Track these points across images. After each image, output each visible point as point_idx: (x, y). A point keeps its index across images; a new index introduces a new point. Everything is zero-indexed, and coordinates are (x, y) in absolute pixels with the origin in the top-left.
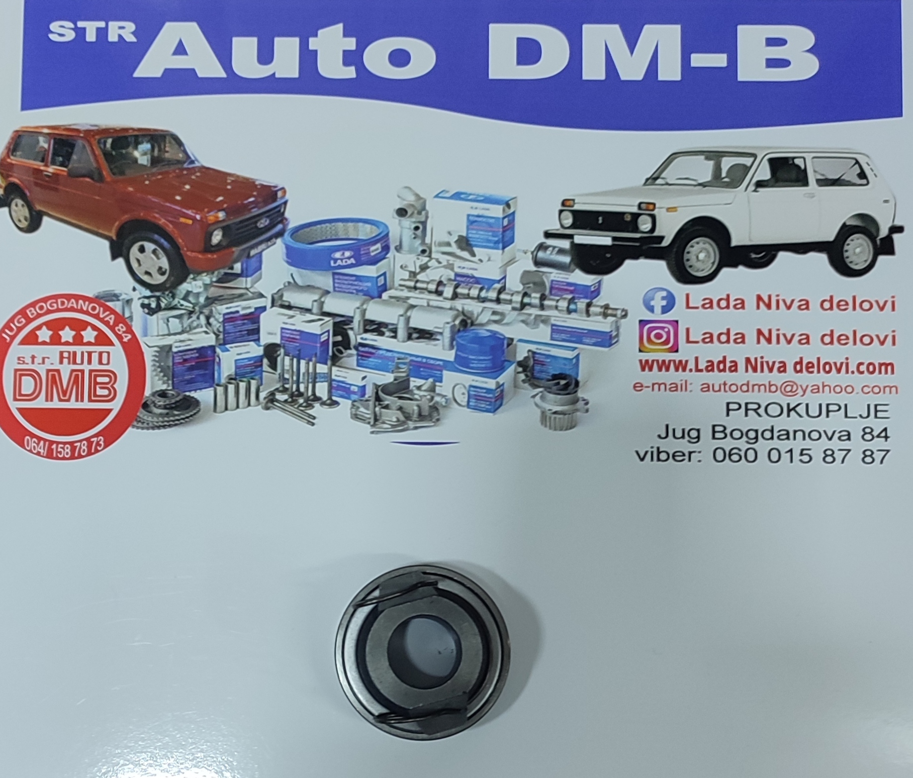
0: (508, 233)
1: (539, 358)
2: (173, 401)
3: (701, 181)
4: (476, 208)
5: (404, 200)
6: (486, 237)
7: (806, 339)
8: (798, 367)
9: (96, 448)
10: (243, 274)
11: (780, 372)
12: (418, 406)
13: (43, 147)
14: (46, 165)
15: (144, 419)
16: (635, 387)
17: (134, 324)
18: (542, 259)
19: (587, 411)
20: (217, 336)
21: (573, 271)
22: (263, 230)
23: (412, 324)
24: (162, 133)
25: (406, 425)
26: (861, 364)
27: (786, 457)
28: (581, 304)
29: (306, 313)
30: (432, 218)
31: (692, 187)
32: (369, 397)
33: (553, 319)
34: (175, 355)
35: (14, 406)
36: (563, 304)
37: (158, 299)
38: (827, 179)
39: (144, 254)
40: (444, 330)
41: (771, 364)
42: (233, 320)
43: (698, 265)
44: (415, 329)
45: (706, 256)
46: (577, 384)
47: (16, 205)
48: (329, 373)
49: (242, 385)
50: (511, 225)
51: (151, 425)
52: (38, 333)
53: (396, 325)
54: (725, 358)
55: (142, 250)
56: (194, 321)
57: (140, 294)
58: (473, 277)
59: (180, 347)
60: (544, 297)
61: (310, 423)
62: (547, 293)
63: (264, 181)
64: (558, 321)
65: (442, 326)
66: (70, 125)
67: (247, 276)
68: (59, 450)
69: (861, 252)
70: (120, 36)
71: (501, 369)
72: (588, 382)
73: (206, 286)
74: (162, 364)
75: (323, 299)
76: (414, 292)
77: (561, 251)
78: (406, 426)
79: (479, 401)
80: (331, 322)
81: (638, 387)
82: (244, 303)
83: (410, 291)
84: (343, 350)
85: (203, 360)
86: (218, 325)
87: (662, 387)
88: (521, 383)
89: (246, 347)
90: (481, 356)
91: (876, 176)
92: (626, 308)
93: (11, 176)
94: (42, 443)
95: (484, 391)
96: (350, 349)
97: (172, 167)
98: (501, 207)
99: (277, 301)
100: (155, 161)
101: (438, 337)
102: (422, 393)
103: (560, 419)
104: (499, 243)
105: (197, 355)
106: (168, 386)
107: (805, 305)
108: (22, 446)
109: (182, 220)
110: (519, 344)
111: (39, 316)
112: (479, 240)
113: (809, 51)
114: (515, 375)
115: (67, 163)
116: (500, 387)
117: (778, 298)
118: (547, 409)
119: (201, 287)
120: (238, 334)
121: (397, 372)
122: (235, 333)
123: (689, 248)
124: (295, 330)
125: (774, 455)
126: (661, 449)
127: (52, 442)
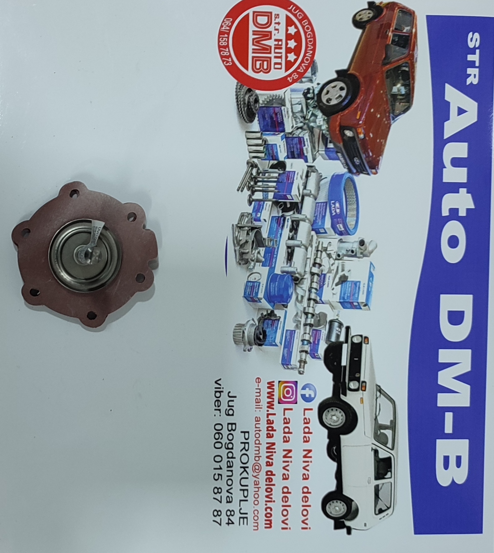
0: (349, 305)
1: (276, 323)
2: (253, 107)
3: (378, 418)
4: (364, 287)
5: (369, 244)
6: (347, 292)
7: (285, 477)
8: (269, 473)
9: (225, 61)
10: (327, 148)
11: (267, 462)
12: (248, 253)
13: (404, 29)
14: (393, 31)
15: (242, 89)
16: (258, 378)
17: (298, 84)
18: (334, 325)
19: (245, 351)
20: (290, 133)
21: (326, 343)
22: (352, 160)
23: (296, 249)
24: (411, 99)
25: (238, 245)
26: (271, 510)
27: (217, 465)
28: (307, 348)
29: (304, 186)
30: (359, 261)
31: (374, 413)
32: (254, 224)
33: (299, 331)
34: (279, 108)
35: (250, 11)
36: (307, 337)
37: (313, 98)
38: (379, 490)
39: (339, 91)
40: (292, 267)
41: (271, 457)
42: (300, 142)
43: (329, 416)
44: (293, 251)
45: (334, 420)
46: (260, 345)
47: (369, 13)
48: (268, 200)
49: (261, 148)
50: (354, 307)
51: (239, 93)
52: (293, 27)
53: (296, 240)
54: (275, 430)
55: (342, 89)
56: (300, 120)
57: (316, 88)
58: (324, 285)
59: (284, 111)
60: (311, 326)
61: (239, 188)
62: (314, 328)
63: (381, 161)
64: (297, 334)
65: (295, 266)
66: (417, 45)
67: (325, 151)
68: (224, 39)
69: (336, 510)
70: (470, 75)
71: (270, 302)
72: (261, 352)
73: (320, 127)
74: (274, 101)
76: (315, 249)
77: (338, 336)
78: (236, 245)
79: (251, 288)
80: (298, 201)
81: (258, 380)
82: (309, 149)
83: (316, 247)
84: (281, 208)
85: (277, 125)
86: (297, 134)
87: (258, 394)
88: (261, 313)
89: (284, 151)
90: (277, 289)
91: (380, 519)
92: (304, 373)
93: (387, 10)
94: (228, 28)
95: (257, 291)
96: (282, 212)
97: (390, 108)
98: (364, 301)
99: (311, 169)
100: (394, 96)
101: (289, 264)
102: (256, 254)
103: (240, 335)
104: (343, 300)
105: (279, 121)
106: (262, 104)
107: (306, 477)
108: (227, 16)
109: (359, 113)
110: (284, 311)
111: (303, 27)
112: (345, 288)
113: (453, 480)
114: (266, 309)
115: (394, 44)
116: (259, 300)
117: (310, 462)
118: (246, 328)
119: (319, 124)
120: (292, 146)
121: (268, 240)
122: (292, 144)
123: (339, 410)
124: (293, 180)
125: (218, 459)
126: (222, 393)
127: (228, 34)
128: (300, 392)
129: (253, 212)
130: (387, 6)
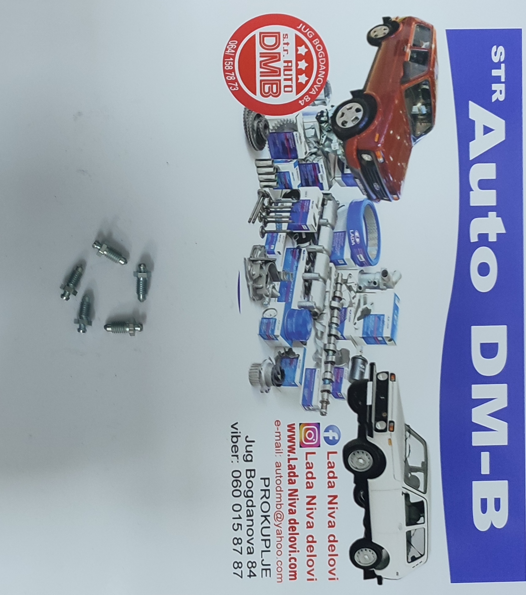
0: (373, 341)
1: (294, 362)
2: (262, 134)
3: (408, 459)
4: (388, 320)
5: (393, 275)
6: (370, 327)
7: (310, 526)
8: (292, 522)
9: (231, 86)
10: (344, 175)
11: (290, 510)
12: (262, 288)
13: (422, 45)
14: (411, 47)
15: (250, 115)
16: (278, 421)
17: (311, 107)
18: (357, 362)
19: (262, 392)
20: (304, 160)
21: (350, 382)
22: (372, 187)
23: (314, 283)
24: (433, 120)
25: (251, 280)
26: (295, 560)
27: (236, 515)
28: (329, 387)
29: (320, 216)
30: (382, 293)
31: (404, 454)
32: (267, 257)
33: (319, 369)
34: (291, 133)
35: (256, 33)
36: (328, 376)
37: (326, 122)
38: (411, 537)
39: (355, 112)
40: (310, 302)
41: (294, 505)
42: (314, 168)
43: (355, 459)
44: (310, 284)
45: (361, 463)
46: (279, 385)
47: (385, 29)
48: (282, 231)
49: (273, 177)
50: (378, 342)
51: (247, 120)
52: (303, 46)
53: (313, 272)
54: (297, 476)
55: (358, 110)
56: (313, 145)
57: (330, 110)
58: (345, 320)
59: (297, 137)
60: (333, 364)
61: (250, 220)
62: (336, 366)
63: (403, 186)
64: (318, 372)
65: (313, 301)
66: (437, 62)
67: (342, 177)
68: (229, 62)
69: (365, 559)
70: (495, 91)
71: (287, 339)
72: (280, 392)
73: (335, 152)
74: (285, 126)
75: (328, 225)
76: (334, 283)
77: (362, 374)
78: (249, 280)
79: (266, 325)
80: (314, 231)
81: (278, 423)
82: (324, 175)
83: (335, 280)
84: (296, 239)
85: (289, 151)
86: (310, 160)
87: (278, 438)
88: (278, 351)
89: (297, 178)
90: (295, 324)
91: (413, 567)
92: (327, 414)
93: (403, 25)
94: (234, 51)
95: (273, 328)
96: (298, 244)
97: (411, 128)
98: (389, 335)
99: (327, 197)
100: (415, 117)
101: (306, 299)
102: (270, 289)
103: (256, 375)
104: (366, 335)
105: (292, 147)
106: (272, 130)
107: (331, 525)
108: (231, 39)
109: (377, 135)
110: (303, 349)
111: (314, 46)
112: (368, 322)
113: (492, 524)
114: (284, 347)
115: (412, 61)
116: (276, 338)
117: (335, 508)
118: (262, 367)
119: (335, 148)
120: (306, 173)
121: (283, 273)
122: (306, 171)
123: (366, 453)
124: (309, 209)
125: (237, 508)
126: (239, 438)
127: (234, 57)
128: (323, 434)
129: (266, 244)
130: (404, 21)
